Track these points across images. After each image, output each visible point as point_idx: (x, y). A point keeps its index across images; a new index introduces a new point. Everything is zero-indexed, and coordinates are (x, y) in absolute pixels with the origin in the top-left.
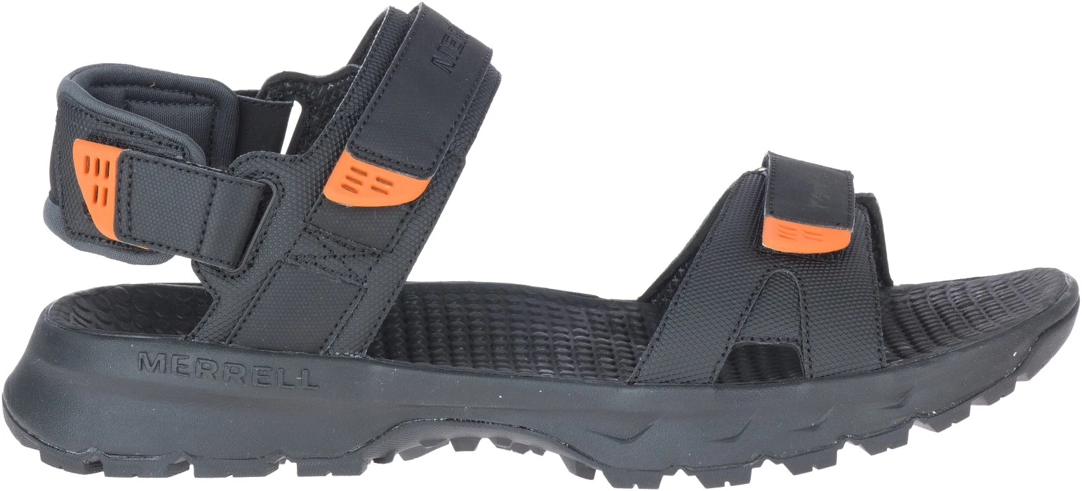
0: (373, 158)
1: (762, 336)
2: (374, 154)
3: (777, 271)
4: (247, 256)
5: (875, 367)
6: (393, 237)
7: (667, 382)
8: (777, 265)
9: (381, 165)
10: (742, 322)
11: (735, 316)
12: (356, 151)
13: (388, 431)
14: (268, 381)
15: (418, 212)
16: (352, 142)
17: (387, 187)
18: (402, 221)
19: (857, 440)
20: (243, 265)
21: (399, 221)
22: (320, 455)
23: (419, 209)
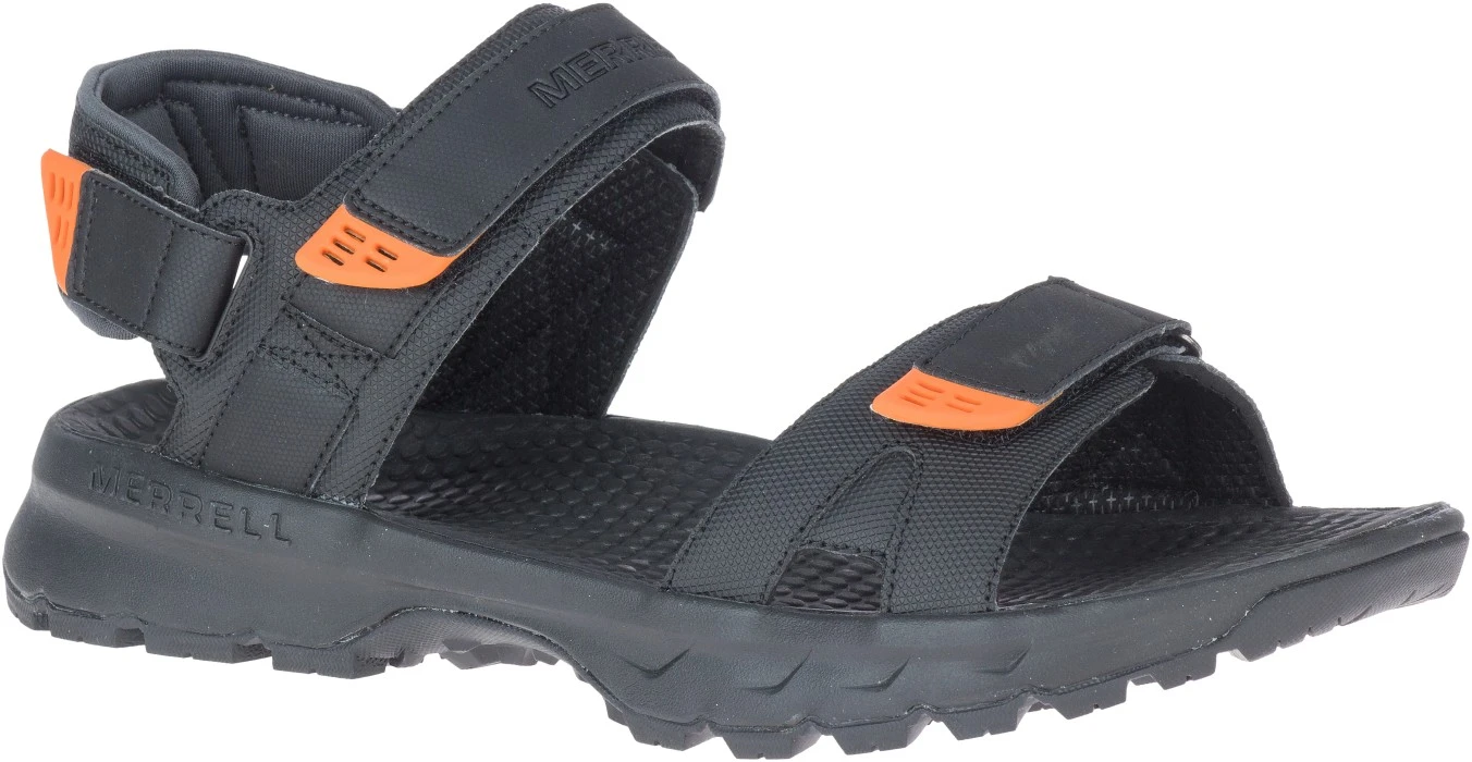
0: (380, 217)
1: (838, 541)
2: (382, 211)
3: (895, 449)
4: (216, 343)
5: (976, 608)
6: (400, 336)
7: (706, 593)
8: (901, 440)
9: (390, 229)
10: (815, 519)
11: (808, 506)
12: (357, 204)
13: (386, 618)
14: (228, 524)
15: (443, 304)
16: (358, 191)
17: (385, 261)
18: (417, 313)
19: (939, 714)
20: (209, 355)
21: (411, 313)
22: (298, 642)
23: (444, 299)
